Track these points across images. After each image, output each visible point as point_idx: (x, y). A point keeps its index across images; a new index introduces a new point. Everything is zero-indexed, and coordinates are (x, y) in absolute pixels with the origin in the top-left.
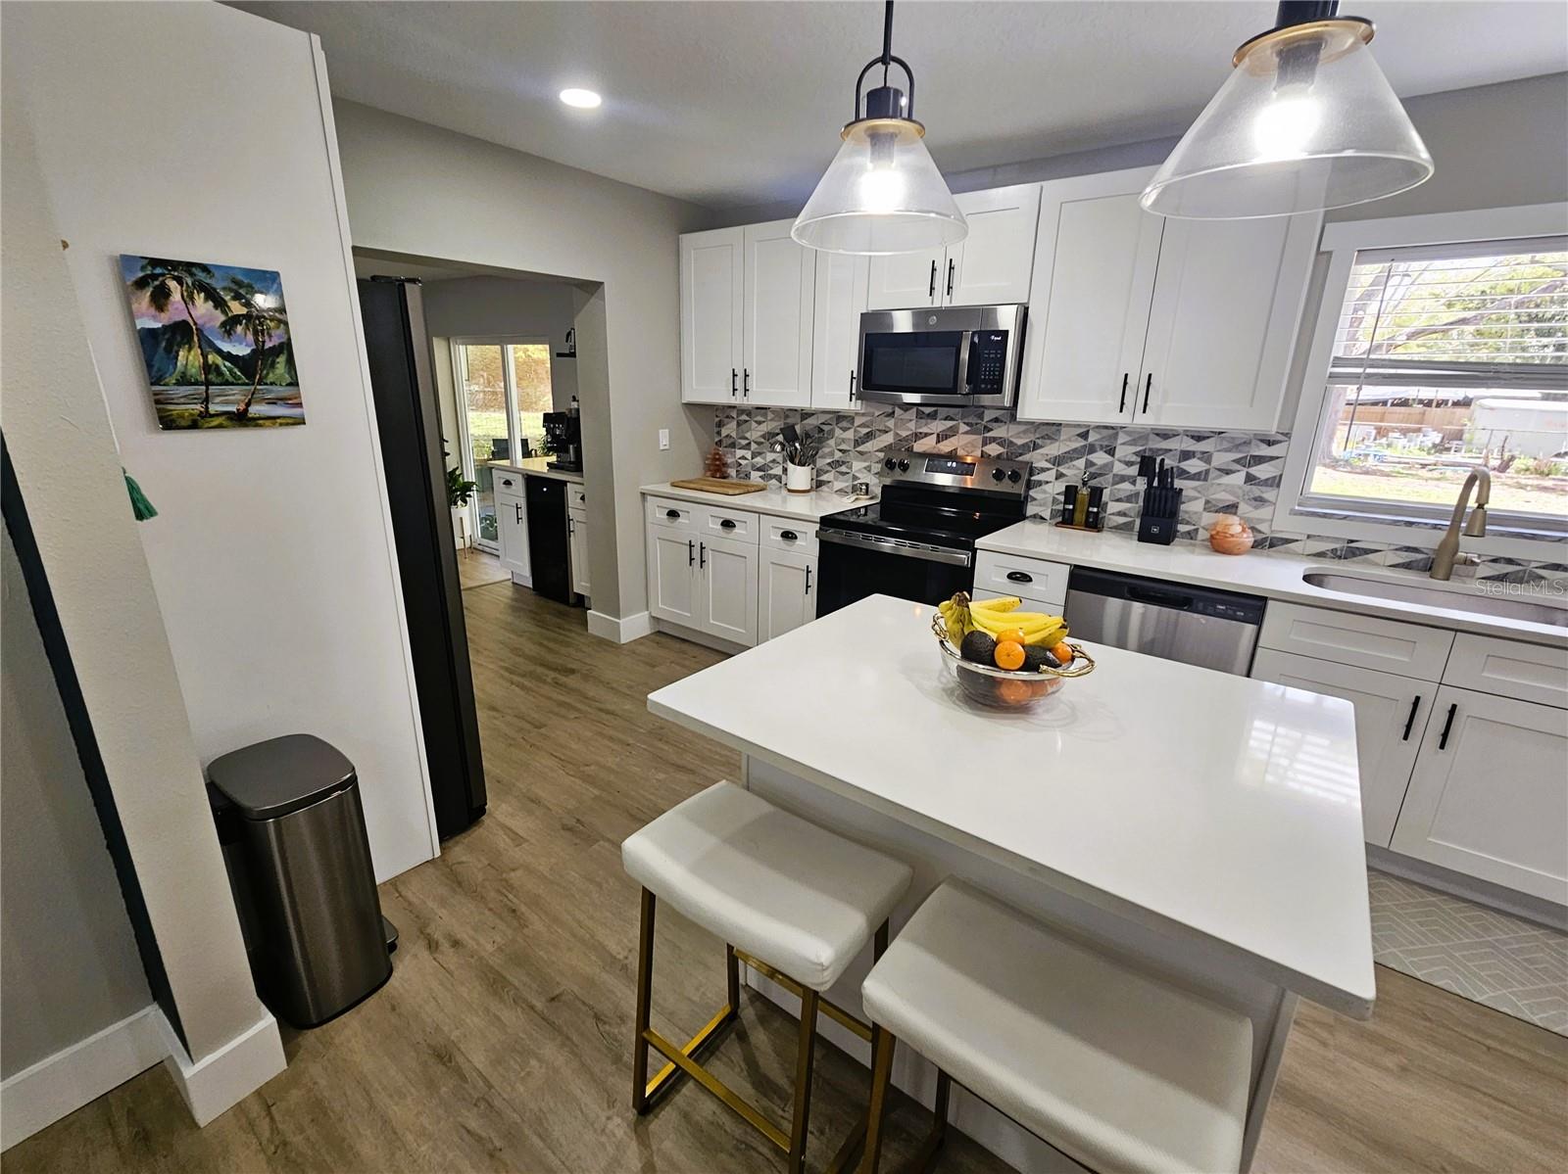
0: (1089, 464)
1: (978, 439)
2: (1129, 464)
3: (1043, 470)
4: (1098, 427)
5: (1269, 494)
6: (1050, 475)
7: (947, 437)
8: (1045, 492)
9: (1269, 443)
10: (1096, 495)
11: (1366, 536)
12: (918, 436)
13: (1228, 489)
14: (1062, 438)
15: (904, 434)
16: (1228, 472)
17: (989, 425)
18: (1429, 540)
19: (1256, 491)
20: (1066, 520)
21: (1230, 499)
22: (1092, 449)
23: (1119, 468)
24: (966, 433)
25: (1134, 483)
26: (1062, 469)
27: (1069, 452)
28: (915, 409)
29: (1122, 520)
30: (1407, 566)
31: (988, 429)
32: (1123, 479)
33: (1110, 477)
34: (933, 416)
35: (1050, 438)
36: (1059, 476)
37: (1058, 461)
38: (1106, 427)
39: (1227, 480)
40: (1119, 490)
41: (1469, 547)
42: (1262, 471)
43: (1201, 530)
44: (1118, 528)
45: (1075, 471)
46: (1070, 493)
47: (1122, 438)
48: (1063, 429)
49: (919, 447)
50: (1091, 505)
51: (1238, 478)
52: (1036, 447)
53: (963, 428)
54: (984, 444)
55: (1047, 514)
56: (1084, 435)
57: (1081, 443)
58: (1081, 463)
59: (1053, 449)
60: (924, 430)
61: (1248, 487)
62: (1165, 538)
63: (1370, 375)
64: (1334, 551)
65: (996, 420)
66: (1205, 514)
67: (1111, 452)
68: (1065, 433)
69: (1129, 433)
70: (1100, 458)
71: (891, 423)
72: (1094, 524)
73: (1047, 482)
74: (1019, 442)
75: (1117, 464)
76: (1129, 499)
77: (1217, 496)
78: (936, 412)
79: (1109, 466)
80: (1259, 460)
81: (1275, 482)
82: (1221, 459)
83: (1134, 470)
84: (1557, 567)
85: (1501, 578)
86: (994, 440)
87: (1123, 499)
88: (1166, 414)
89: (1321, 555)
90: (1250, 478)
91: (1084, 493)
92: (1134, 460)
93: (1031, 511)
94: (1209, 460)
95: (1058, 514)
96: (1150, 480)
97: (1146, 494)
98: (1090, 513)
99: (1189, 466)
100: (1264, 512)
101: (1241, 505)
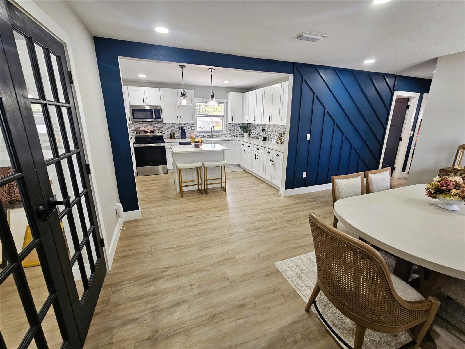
0: (171, 129)
1: (152, 127)
2: (177, 129)
3: (165, 131)
6: (166, 132)
7: (146, 127)
8: (166, 134)
9: (193, 125)
10: (174, 134)
11: (205, 134)
12: (140, 127)
13: (190, 131)
15: (137, 127)
16: (189, 129)
17: (154, 125)
18: (210, 134)
19: (193, 131)
20: (171, 138)
21: (190, 132)
23: (176, 130)
24: (150, 126)
25: (178, 131)
26: (167, 131)
28: (138, 123)
29: (178, 137)
30: (209, 137)
31: (153, 125)
32: (177, 131)
34: (142, 124)
36: (167, 132)
37: (167, 129)
38: (173, 124)
39: (189, 130)
40: (176, 133)
41: (214, 134)
42: (193, 128)
44: (177, 138)
45: (169, 131)
46: (170, 134)
47: (175, 125)
49: (140, 129)
50: (174, 135)
51: (191, 129)
52: (163, 127)
53: (149, 125)
54: (154, 127)
55: (167, 138)
56: (170, 125)
57: (170, 126)
58: (170, 129)
59: (166, 128)
60: (141, 126)
62: (185, 138)
63: (200, 116)
65: (155, 124)
67: (174, 127)
68: (167, 125)
69: (176, 124)
70: (173, 128)
71: (133, 125)
72: (174, 138)
74: (160, 127)
78: (143, 123)
79: (174, 129)
80: (192, 127)
81: (195, 129)
82: (188, 127)
84: (219, 135)
85: (216, 137)
86: (155, 127)
87: (178, 134)
88: (184, 121)
89: (201, 138)
90: (192, 129)
91: (172, 134)
92: (178, 128)
93: (164, 138)
94: (187, 127)
95: (169, 137)
96: (181, 131)
97: (182, 132)
98: (174, 136)
99: (185, 128)
100: (194, 133)
101: (192, 133)
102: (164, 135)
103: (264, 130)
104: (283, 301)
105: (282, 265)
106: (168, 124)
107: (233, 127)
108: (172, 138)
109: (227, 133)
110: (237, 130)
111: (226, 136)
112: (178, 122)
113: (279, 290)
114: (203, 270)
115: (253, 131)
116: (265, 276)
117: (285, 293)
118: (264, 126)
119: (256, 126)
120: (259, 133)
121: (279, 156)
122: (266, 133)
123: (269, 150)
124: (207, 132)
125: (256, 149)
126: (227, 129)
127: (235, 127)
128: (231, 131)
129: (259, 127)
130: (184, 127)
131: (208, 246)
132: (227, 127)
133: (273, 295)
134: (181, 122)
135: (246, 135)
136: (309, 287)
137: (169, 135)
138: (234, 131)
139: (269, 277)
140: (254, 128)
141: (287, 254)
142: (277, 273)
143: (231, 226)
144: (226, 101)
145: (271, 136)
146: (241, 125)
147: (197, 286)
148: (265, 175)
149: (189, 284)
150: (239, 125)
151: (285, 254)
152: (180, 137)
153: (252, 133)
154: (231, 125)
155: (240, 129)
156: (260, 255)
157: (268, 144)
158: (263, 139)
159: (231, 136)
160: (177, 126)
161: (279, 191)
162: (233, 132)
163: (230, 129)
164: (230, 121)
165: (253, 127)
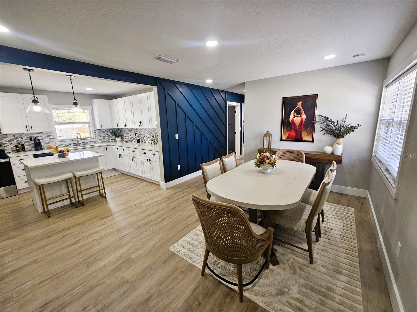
0: (17, 141)
3: (6, 144)
4: (16, 134)
5: (53, 140)
6: (8, 144)
8: (8, 147)
9: (50, 133)
10: (23, 146)
11: (69, 143)
14: (8, 137)
18: (76, 142)
19: (51, 140)
20: (18, 151)
21: (48, 142)
22: (17, 138)
23: (25, 141)
25: (29, 142)
26: (11, 143)
27: (11, 139)
30: (74, 145)
32: (26, 142)
33: (23, 142)
35: (5, 137)
36: (11, 144)
37: (9, 141)
38: (19, 134)
40: (26, 144)
41: (80, 142)
43: (45, 148)
44: (29, 150)
45: (15, 143)
46: (16, 146)
47: (23, 135)
48: (8, 135)
50: (22, 147)
51: (48, 139)
55: (11, 151)
56: (14, 136)
57: (14, 137)
58: (15, 141)
59: (7, 139)
61: (50, 140)
62: (42, 149)
63: (60, 124)
64: (65, 146)
66: (45, 145)
67: (22, 138)
68: (9, 136)
69: (24, 134)
70: (20, 139)
72: (24, 150)
73: (8, 146)
75: (24, 140)
76: (29, 145)
77: (45, 142)
79: (23, 141)
80: (50, 136)
81: (54, 138)
82: (44, 136)
83: (28, 140)
84: (88, 142)
85: (84, 144)
88: (36, 130)
89: (64, 147)
90: (50, 138)
91: (20, 146)
92: (27, 138)
93: (6, 152)
94: (42, 137)
95: (15, 150)
96: (33, 142)
97: (35, 143)
98: (23, 149)
99: (39, 138)
100: (54, 143)
101: (50, 143)
102: (5, 148)
103: (137, 133)
104: (183, 276)
105: (176, 248)
106: (11, 134)
107: (103, 133)
108: (20, 150)
109: (96, 139)
110: (108, 135)
111: (95, 142)
112: (28, 132)
113: (178, 268)
114: (96, 286)
115: (125, 135)
116: (163, 263)
117: (183, 269)
118: (136, 130)
119: (128, 130)
120: (132, 137)
121: (155, 155)
122: (139, 136)
123: (145, 151)
124: (73, 140)
125: (132, 152)
126: (96, 135)
127: (106, 132)
128: (100, 137)
129: (131, 131)
130: (37, 137)
131: (96, 259)
132: (96, 133)
133: (174, 275)
134: (31, 132)
135: (118, 139)
136: (200, 256)
137: (15, 148)
138: (105, 136)
139: (167, 262)
140: (126, 132)
141: (178, 236)
142: (173, 255)
143: (120, 230)
144: (91, 107)
145: (144, 138)
146: (111, 131)
147: (92, 305)
148: (145, 174)
149: (82, 309)
150: (109, 130)
151: (176, 237)
152: (34, 149)
153: (125, 137)
154: (100, 131)
155: (111, 134)
156: (154, 247)
157: (142, 146)
158: (137, 141)
159: (102, 142)
160: (26, 136)
161: (160, 185)
162: (103, 138)
163: (99, 135)
164: (98, 127)
165: (124, 132)
